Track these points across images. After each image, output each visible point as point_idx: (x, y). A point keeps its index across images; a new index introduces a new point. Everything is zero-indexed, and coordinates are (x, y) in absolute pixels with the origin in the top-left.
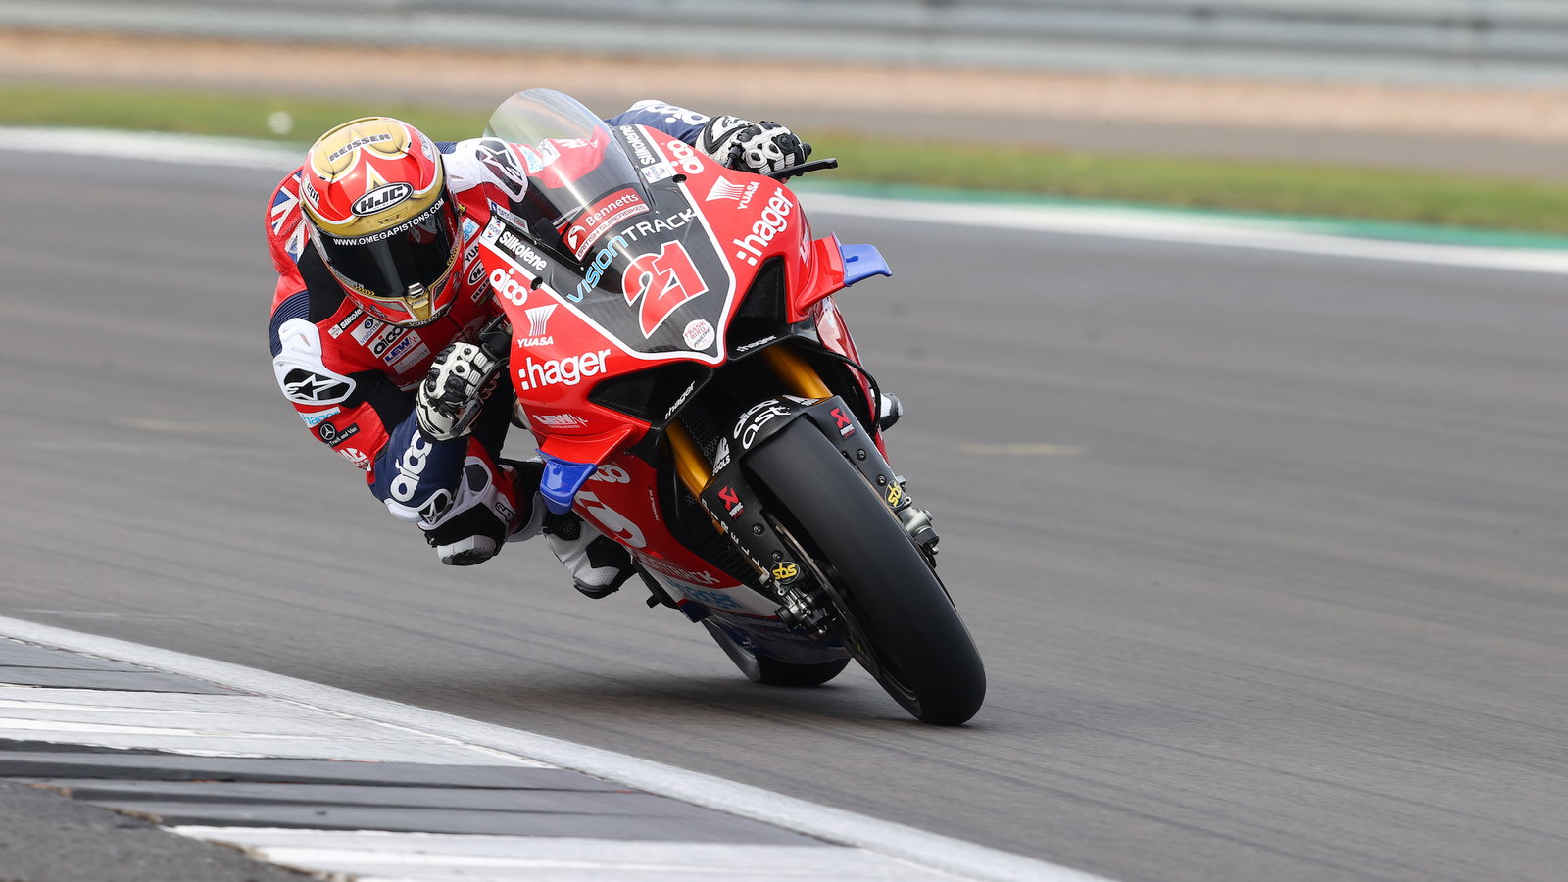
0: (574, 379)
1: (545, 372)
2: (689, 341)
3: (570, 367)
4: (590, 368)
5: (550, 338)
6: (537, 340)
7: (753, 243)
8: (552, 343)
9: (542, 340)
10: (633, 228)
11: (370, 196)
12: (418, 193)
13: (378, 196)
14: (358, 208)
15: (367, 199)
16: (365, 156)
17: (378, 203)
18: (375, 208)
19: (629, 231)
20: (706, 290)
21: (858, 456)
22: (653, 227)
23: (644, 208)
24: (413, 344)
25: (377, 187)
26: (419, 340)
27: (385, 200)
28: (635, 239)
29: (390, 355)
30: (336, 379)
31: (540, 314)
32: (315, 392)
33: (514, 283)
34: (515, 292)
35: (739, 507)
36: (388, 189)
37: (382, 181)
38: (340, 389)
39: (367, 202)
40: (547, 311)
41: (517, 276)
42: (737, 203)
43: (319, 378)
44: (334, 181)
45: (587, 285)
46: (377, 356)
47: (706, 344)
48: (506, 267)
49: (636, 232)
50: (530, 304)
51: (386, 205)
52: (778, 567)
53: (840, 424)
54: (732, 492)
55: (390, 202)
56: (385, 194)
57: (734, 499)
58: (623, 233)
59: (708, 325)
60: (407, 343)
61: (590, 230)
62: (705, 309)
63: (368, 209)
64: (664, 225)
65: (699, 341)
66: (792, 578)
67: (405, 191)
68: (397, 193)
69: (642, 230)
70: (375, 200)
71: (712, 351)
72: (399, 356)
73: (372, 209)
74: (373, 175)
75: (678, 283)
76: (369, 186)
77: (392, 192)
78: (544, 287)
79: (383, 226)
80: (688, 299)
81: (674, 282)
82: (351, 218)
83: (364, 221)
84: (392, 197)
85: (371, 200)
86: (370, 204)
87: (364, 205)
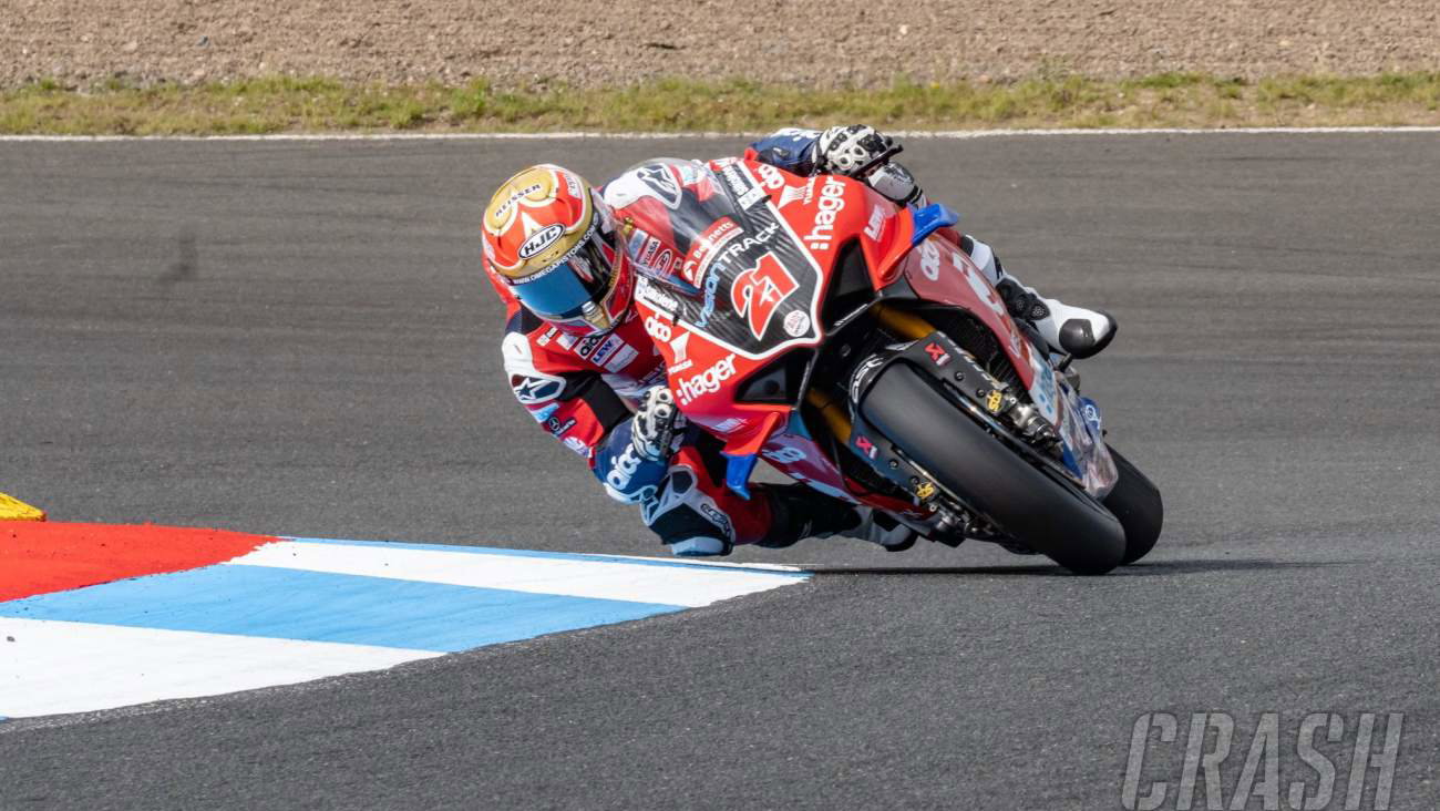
1: (694, 386)
2: (790, 331)
3: (709, 378)
4: (723, 373)
5: (690, 360)
6: (682, 365)
7: (821, 232)
8: (692, 364)
11: (530, 241)
12: (570, 229)
13: (536, 240)
14: (523, 253)
15: (528, 245)
16: (522, 208)
17: (538, 245)
18: (537, 250)
20: (797, 286)
21: (957, 379)
22: (743, 247)
23: (740, 230)
24: (616, 346)
25: (534, 232)
26: (621, 342)
27: (543, 242)
29: (596, 356)
30: (547, 379)
31: (680, 343)
32: (531, 392)
33: (661, 325)
34: (662, 332)
35: (874, 450)
36: (544, 233)
37: (537, 226)
38: (552, 387)
39: (529, 247)
40: (684, 339)
41: (662, 320)
42: (802, 201)
43: (533, 380)
44: (502, 234)
45: (707, 310)
46: (585, 358)
47: (804, 330)
48: (652, 314)
49: (730, 255)
50: (673, 337)
51: (545, 245)
52: (918, 490)
53: (935, 357)
54: (865, 440)
55: (547, 242)
56: (542, 238)
57: (867, 444)
59: (802, 314)
60: (610, 345)
61: (699, 261)
62: (800, 301)
63: (531, 252)
64: (753, 241)
65: (799, 329)
66: (931, 495)
67: (558, 230)
68: (551, 234)
70: (535, 244)
71: (810, 334)
72: (606, 356)
73: (535, 252)
74: (530, 224)
75: (774, 287)
76: (528, 233)
78: (681, 323)
79: (547, 262)
80: (784, 297)
81: (770, 287)
82: (520, 263)
83: (531, 263)
84: (549, 238)
85: (532, 244)
86: (532, 248)
87: (527, 250)
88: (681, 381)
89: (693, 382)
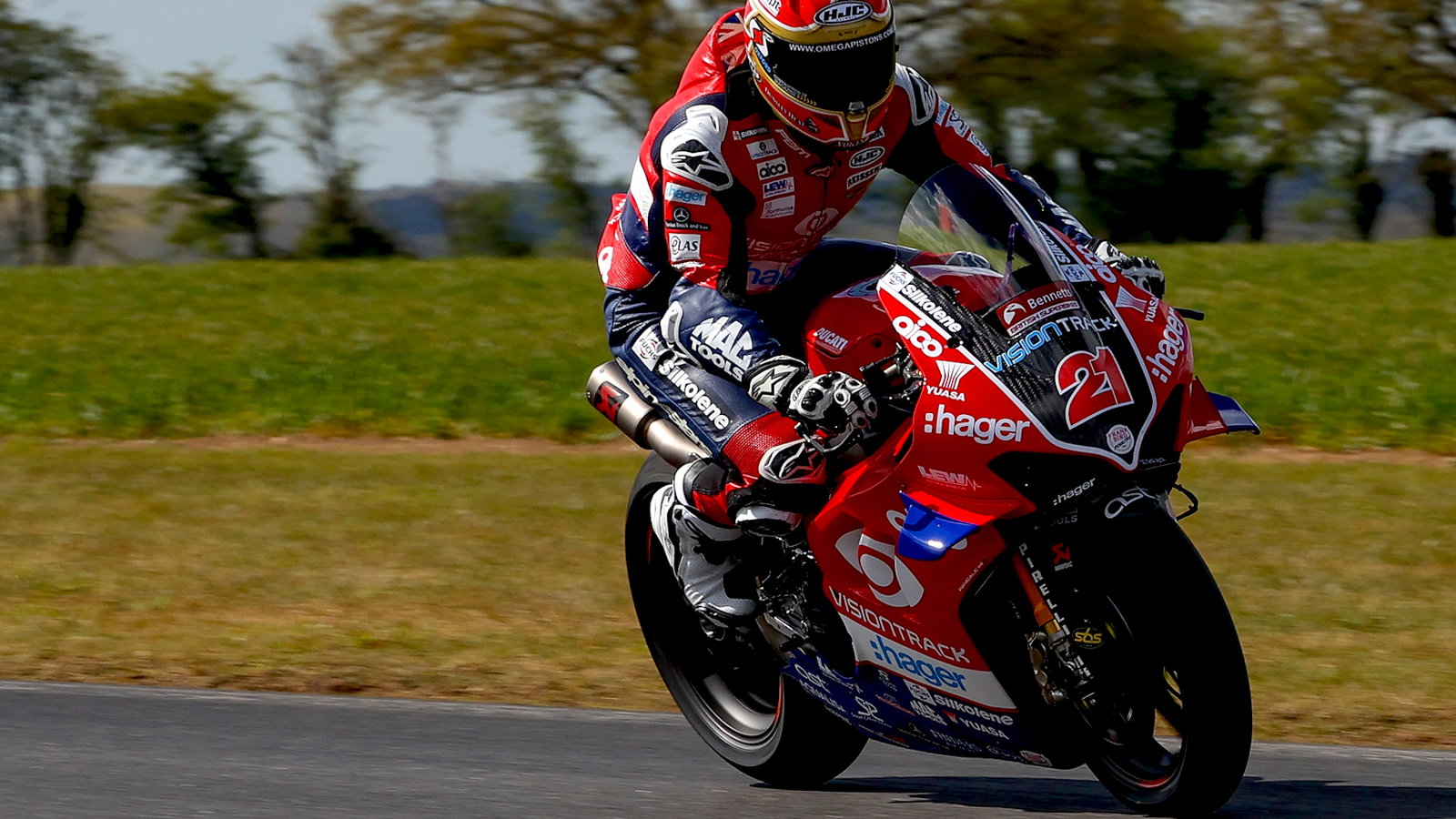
0: (987, 438)
1: (956, 423)
2: (1110, 441)
3: (984, 427)
4: (1004, 433)
5: (962, 395)
6: (947, 392)
8: (963, 399)
9: (952, 393)
10: (1066, 319)
11: (834, 8)
12: (877, 17)
13: (842, 9)
15: (831, 11)
17: (841, 15)
18: (839, 19)
19: (1063, 321)
20: (1133, 402)
24: (787, 189)
27: (848, 14)
28: (1069, 330)
29: (768, 186)
31: (952, 371)
32: (700, 166)
33: (924, 334)
34: (926, 343)
36: (851, 5)
39: (831, 13)
40: (961, 370)
41: (928, 330)
42: (1143, 315)
45: (1008, 359)
47: (1124, 451)
48: (914, 318)
50: (943, 357)
51: (848, 18)
55: (852, 17)
56: (848, 9)
58: (1058, 321)
59: (1129, 433)
62: (1132, 418)
63: (830, 19)
65: (1120, 445)
67: (865, 11)
68: (858, 10)
69: (1075, 324)
70: (838, 12)
72: (774, 193)
73: (835, 20)
75: (1111, 388)
77: (855, 8)
79: (842, 38)
80: (1117, 406)
81: (1107, 386)
82: (812, 26)
83: (826, 30)
84: (855, 13)
85: (835, 11)
86: (834, 16)
87: (827, 15)
88: (942, 407)
89: (960, 418)
